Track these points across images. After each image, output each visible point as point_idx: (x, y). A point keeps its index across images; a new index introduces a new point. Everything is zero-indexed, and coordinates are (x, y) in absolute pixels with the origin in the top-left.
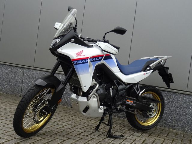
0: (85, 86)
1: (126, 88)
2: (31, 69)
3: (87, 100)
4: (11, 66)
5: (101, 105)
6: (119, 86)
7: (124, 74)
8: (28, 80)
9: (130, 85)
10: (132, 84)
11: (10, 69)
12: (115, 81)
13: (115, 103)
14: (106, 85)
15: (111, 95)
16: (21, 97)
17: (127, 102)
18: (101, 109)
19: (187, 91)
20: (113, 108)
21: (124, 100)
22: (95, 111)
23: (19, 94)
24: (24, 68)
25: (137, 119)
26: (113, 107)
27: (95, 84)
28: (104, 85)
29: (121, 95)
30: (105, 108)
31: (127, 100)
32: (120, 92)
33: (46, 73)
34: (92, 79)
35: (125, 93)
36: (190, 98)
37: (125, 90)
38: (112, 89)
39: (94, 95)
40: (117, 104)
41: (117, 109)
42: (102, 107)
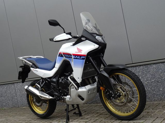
2: (18, 82)
4: (5, 84)
8: (19, 92)
11: (5, 87)
16: (19, 107)
19: (133, 63)
23: (17, 105)
24: (14, 83)
33: (28, 82)
36: (137, 68)
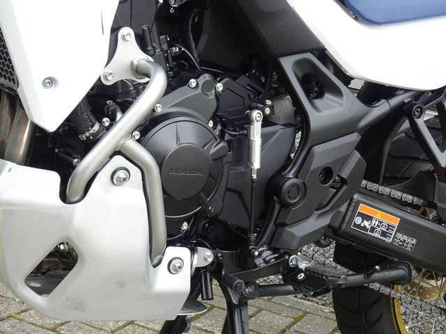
0: (50, 82)
1: (363, 123)
3: (64, 196)
5: (174, 239)
6: (317, 102)
7: (358, 16)
9: (395, 101)
10: (407, 91)
12: (288, 64)
13: (281, 225)
14: (220, 87)
15: (256, 164)
17: (358, 220)
18: (173, 269)
20: (259, 261)
21: (343, 209)
22: (121, 285)
25: (401, 325)
26: (263, 255)
27: (139, 71)
28: (207, 87)
29: (327, 173)
30: (205, 256)
31: (362, 208)
32: (317, 149)
34: (115, 30)
35: (357, 155)
37: (354, 138)
38: (266, 122)
39: (119, 161)
40: (292, 235)
41: (290, 274)
42: (183, 252)
